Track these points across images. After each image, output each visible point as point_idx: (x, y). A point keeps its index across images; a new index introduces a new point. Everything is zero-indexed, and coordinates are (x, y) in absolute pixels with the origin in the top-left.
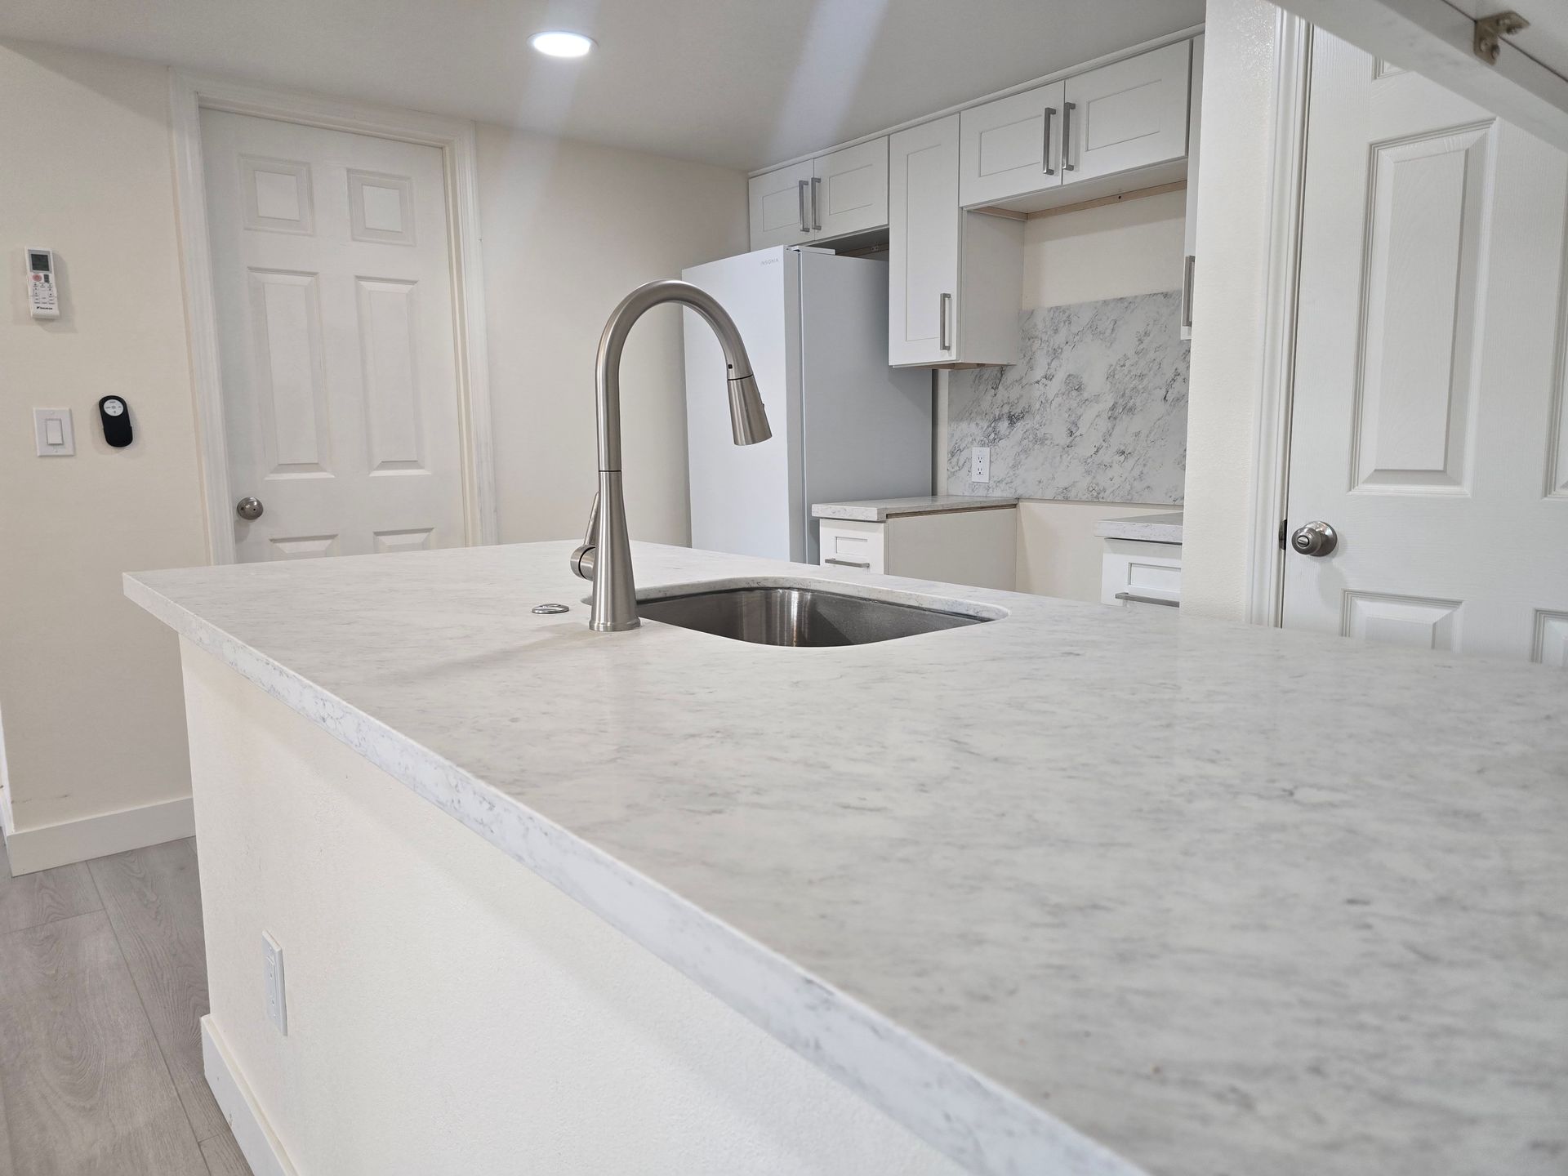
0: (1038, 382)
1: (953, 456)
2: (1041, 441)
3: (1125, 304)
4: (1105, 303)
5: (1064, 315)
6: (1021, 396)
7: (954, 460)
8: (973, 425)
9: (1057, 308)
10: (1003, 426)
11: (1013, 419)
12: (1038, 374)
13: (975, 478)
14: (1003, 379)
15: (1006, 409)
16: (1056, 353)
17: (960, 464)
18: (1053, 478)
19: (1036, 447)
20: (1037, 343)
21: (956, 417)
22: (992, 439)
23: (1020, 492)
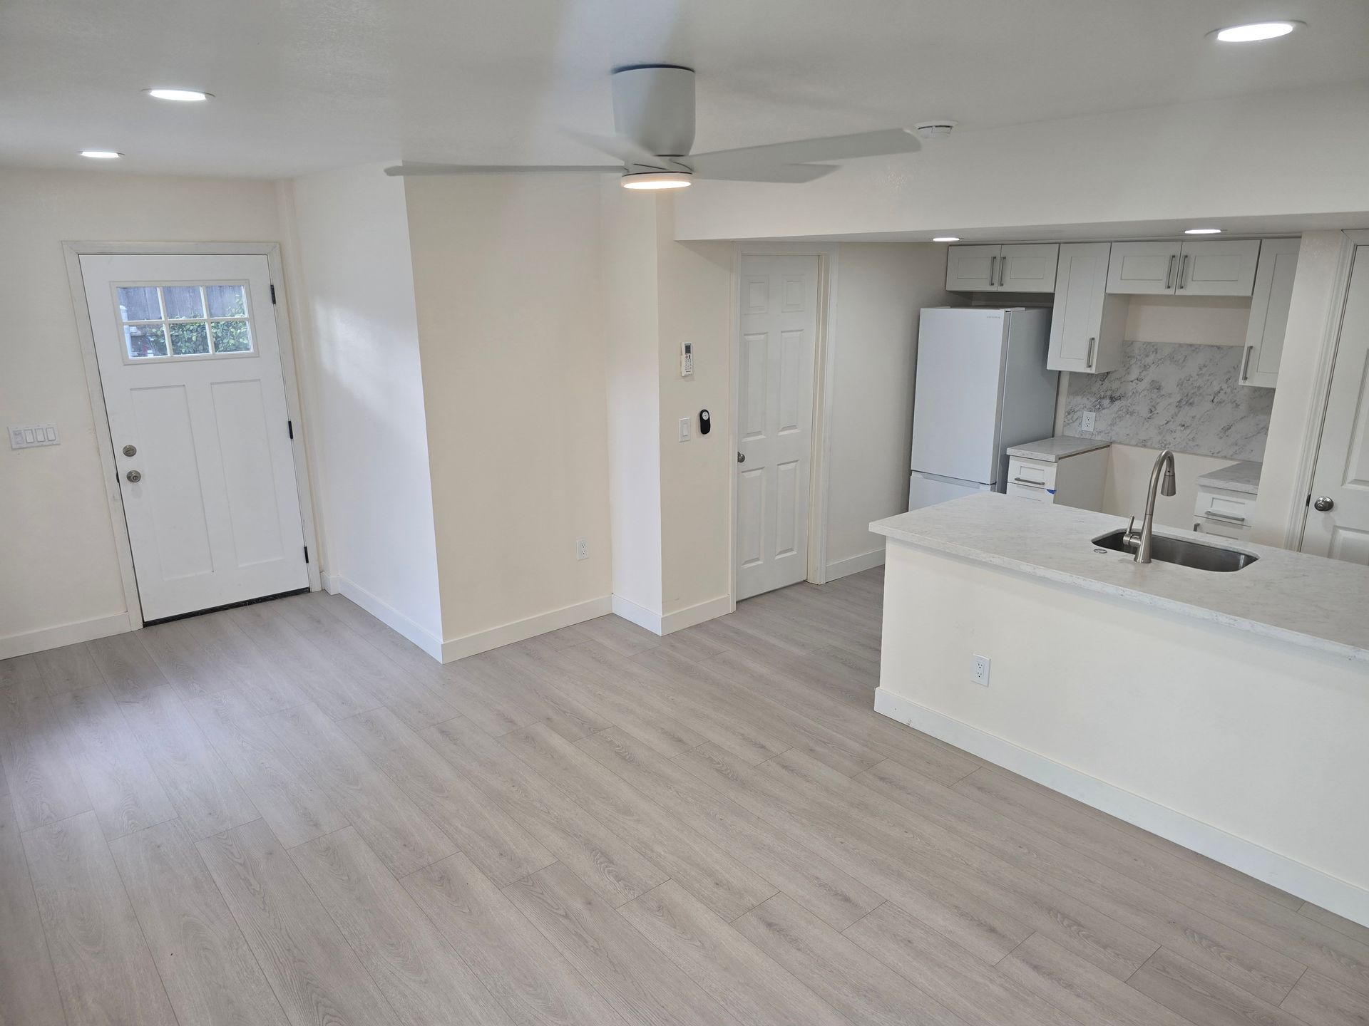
0: (1132, 381)
1: (1069, 414)
2: (1132, 414)
3: (1194, 348)
4: (1181, 345)
5: (1153, 348)
6: (1120, 387)
7: (1070, 417)
8: (1085, 399)
9: (1149, 343)
10: (1106, 402)
11: (1113, 399)
12: (1133, 376)
13: (1084, 428)
14: (1109, 376)
15: (1109, 393)
16: (1146, 367)
17: (1074, 420)
18: (1137, 434)
19: (1128, 416)
20: (1133, 361)
21: (1074, 392)
22: (1098, 408)
23: (1114, 439)
